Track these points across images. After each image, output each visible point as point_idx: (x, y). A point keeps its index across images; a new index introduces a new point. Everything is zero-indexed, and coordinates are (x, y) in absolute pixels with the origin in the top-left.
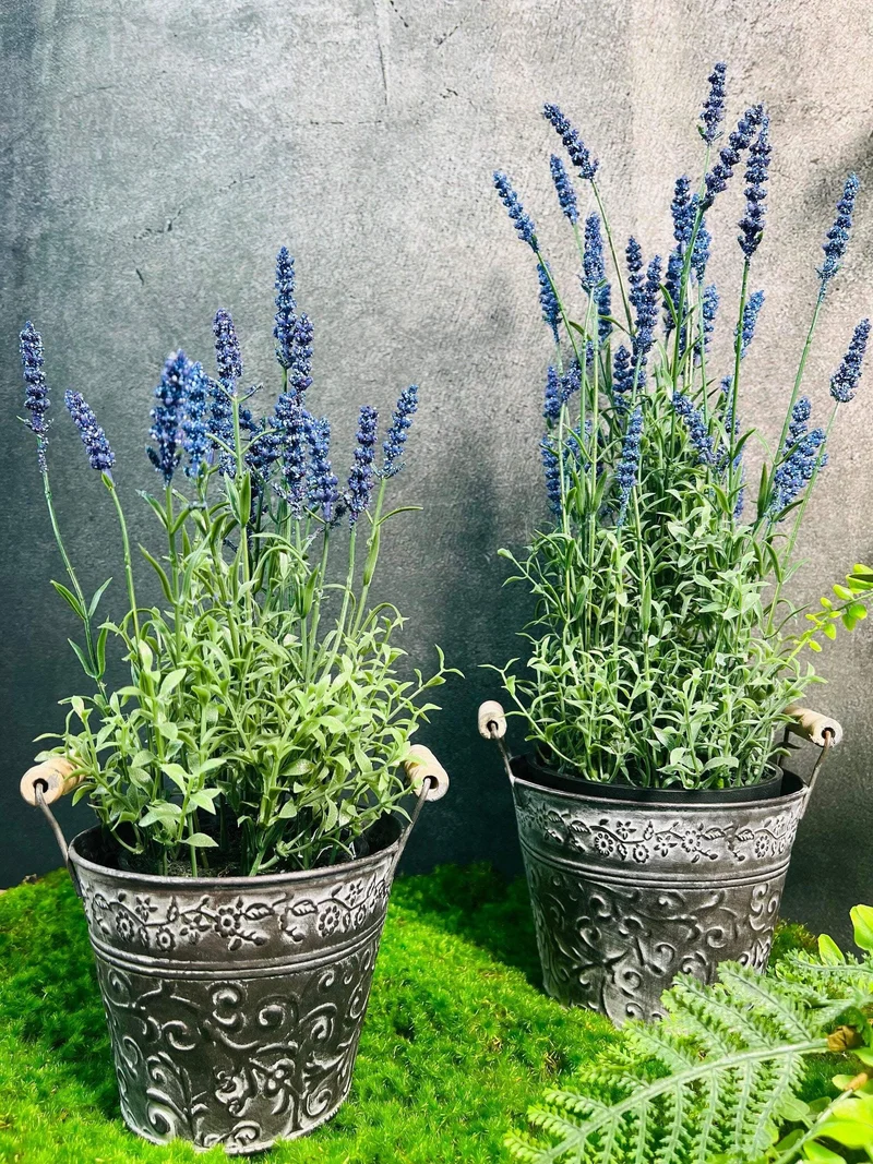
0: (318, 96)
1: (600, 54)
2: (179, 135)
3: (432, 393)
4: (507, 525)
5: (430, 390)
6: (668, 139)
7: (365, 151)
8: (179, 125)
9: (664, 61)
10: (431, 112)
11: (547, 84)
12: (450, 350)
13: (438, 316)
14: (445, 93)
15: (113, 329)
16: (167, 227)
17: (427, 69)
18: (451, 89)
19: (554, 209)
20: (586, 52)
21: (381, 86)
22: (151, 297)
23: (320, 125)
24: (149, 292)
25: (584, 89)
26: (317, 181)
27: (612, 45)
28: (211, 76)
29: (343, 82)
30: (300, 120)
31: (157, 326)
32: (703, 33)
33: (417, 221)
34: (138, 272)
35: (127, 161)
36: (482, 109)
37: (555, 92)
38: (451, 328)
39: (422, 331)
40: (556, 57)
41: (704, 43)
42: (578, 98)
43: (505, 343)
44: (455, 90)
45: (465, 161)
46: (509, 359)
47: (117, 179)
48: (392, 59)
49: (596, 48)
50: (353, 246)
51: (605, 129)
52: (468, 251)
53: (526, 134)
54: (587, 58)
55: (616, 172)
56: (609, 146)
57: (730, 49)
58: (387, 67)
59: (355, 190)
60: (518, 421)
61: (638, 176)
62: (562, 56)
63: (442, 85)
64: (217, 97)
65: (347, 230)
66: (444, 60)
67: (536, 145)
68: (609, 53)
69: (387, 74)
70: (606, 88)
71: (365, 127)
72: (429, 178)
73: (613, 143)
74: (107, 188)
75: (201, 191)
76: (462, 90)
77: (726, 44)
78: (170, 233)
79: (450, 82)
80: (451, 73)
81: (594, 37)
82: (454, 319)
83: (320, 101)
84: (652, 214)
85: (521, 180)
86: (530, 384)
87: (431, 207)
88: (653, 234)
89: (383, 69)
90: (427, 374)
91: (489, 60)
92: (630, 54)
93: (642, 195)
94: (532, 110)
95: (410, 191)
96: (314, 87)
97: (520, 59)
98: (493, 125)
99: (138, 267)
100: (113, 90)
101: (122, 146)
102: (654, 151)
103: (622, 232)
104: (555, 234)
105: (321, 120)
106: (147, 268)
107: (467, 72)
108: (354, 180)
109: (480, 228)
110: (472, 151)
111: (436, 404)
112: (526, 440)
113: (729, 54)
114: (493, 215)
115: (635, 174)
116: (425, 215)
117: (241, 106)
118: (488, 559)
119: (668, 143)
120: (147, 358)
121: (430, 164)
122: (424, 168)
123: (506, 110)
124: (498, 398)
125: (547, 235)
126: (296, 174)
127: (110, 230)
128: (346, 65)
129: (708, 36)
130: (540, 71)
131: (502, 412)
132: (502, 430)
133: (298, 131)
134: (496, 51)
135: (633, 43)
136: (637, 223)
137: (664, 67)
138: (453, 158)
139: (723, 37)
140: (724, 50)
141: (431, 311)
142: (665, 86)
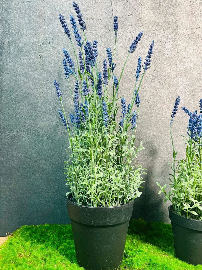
0: (93, 11)
1: (169, 9)
2: (52, 17)
3: (125, 94)
4: (146, 130)
5: (125, 93)
6: (186, 32)
7: (107, 28)
8: (52, 15)
9: (185, 13)
10: (125, 19)
11: (156, 15)
12: (130, 83)
13: (127, 74)
14: (129, 15)
15: (31, 71)
16: (48, 43)
17: (124, 8)
18: (131, 14)
19: (157, 48)
20: (165, 9)
21: (111, 11)
22: (43, 63)
23: (94, 19)
24: (43, 61)
25: (165, 18)
26: (93, 34)
27: (172, 7)
28: (62, 2)
29: (101, 8)
30: (89, 17)
31: (45, 71)
32: (194, 8)
33: (121, 48)
34: (39, 55)
35: (36, 23)
36: (139, 20)
37: (158, 18)
38: (131, 77)
39: (123, 77)
40: (158, 9)
41: (194, 10)
42: (164, 20)
43: (145, 82)
44: (132, 14)
45: (134, 33)
46: (146, 86)
47: (33, 28)
48: (114, 4)
49: (168, 8)
50: (104, 53)
51: (171, 28)
52: (135, 57)
53: (150, 28)
54: (166, 10)
55: (174, 40)
56: (172, 33)
57: (200, 13)
58: (113, 6)
59: (104, 38)
60: (149, 102)
61: (179, 41)
62: (159, 9)
63: (128, 12)
64: (64, 8)
65: (102, 49)
66: (129, 6)
67: (153, 31)
68: (172, 9)
69: (113, 8)
70: (171, 18)
71: (107, 21)
72: (125, 37)
73: (173, 32)
74: (30, 30)
75: (59, 34)
76: (133, 14)
77: (199, 11)
78: (49, 45)
79: (130, 12)
80: (131, 10)
81: (167, 5)
82: (131, 75)
83: (94, 13)
84: (182, 51)
85: (149, 40)
86: (152, 93)
87: (125, 44)
88: (183, 56)
89: (112, 6)
90: (124, 89)
91: (141, 7)
92: (177, 10)
93: (180, 46)
94: (152, 22)
95: (119, 40)
96: (93, 9)
97: (149, 8)
98: (142, 25)
99: (39, 54)
100: (32, 2)
101: (35, 19)
102: (183, 35)
103: (175, 55)
104: (158, 54)
105: (94, 18)
106: (42, 54)
107: (135, 10)
108: (104, 35)
109: (138, 51)
110: (136, 31)
111: (127, 97)
112: (151, 107)
113: (200, 14)
114: (142, 48)
115: (178, 41)
116: (124, 47)
117: (71, 11)
118: (141, 138)
119: (186, 33)
120: (42, 80)
121: (125, 33)
122: (123, 34)
123: (145, 21)
124: (143, 96)
125: (156, 54)
126: (88, 32)
127: (31, 42)
128: (101, 4)
129: (195, 9)
130: (154, 12)
131: (144, 100)
132: (144, 104)
133: (88, 20)
134: (143, 5)
135: (177, 8)
136: (179, 53)
137: (185, 15)
138: (131, 32)
139: (198, 9)
140: (199, 13)
141: (125, 72)
142: (185, 19)
